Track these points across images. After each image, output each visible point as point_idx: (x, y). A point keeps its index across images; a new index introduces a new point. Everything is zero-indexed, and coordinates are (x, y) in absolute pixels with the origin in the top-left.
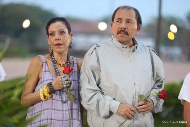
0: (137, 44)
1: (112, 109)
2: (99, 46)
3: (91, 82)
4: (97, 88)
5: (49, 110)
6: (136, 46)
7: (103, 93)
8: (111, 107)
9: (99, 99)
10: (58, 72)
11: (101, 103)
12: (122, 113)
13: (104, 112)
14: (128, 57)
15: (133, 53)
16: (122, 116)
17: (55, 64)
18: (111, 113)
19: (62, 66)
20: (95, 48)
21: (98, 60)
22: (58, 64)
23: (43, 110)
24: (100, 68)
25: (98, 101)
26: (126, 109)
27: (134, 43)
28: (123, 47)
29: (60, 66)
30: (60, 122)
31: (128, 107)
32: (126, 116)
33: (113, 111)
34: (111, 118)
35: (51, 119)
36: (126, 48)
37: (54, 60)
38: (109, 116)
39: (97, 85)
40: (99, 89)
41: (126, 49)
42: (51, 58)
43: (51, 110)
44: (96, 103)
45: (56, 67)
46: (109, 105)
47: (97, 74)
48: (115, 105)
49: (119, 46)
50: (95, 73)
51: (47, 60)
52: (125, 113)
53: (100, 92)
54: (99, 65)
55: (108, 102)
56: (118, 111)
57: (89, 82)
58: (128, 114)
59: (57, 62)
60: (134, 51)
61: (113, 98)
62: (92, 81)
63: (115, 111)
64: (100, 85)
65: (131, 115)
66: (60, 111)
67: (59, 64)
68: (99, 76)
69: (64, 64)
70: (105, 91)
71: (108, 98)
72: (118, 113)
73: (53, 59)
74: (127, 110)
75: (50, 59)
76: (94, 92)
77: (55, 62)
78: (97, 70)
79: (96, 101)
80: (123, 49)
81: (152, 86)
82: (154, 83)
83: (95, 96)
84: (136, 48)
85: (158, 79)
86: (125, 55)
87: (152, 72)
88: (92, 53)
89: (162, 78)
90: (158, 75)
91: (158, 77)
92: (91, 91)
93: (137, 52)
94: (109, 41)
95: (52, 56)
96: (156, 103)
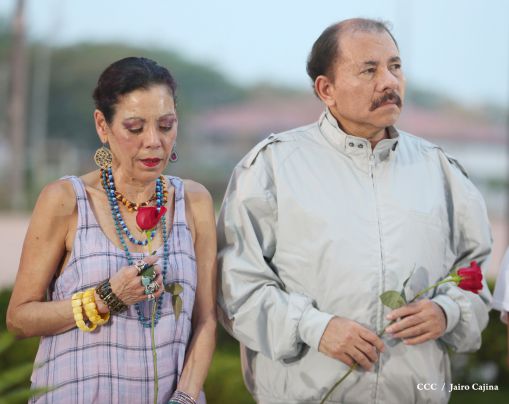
0: (397, 135)
1: (305, 336)
2: (277, 141)
3: (246, 249)
4: (265, 268)
5: (101, 348)
6: (394, 140)
7: (282, 287)
8: (301, 330)
9: (267, 304)
10: (125, 229)
11: (271, 314)
12: (335, 347)
13: (281, 343)
14: (368, 174)
15: (383, 162)
16: (337, 355)
17: (116, 207)
18: (303, 348)
20: (265, 148)
21: (271, 184)
22: (124, 204)
23: (83, 349)
24: (276, 209)
25: (264, 311)
26: (347, 336)
27: (389, 133)
28: (352, 145)
29: (131, 209)
30: (138, 384)
31: (354, 329)
32: (346, 358)
33: (306, 342)
34: (303, 359)
35: (111, 376)
36: (361, 146)
37: (112, 191)
38: (295, 355)
39: (265, 258)
40: (270, 273)
41: (360, 150)
42: (102, 184)
43: (106, 349)
44: (255, 315)
45: (118, 215)
46: (295, 322)
47: (267, 226)
48: (315, 325)
49: (338, 143)
50: (262, 222)
51: (90, 190)
52: (342, 346)
53: (274, 283)
54: (272, 199)
55: (293, 314)
56: (323, 342)
57: (241, 250)
58: (353, 351)
59: (122, 197)
60: (385, 157)
61: (311, 301)
62: (249, 248)
63: (312, 340)
64: (274, 261)
65: (361, 355)
66: (134, 349)
67: (128, 204)
68: (273, 231)
69: (143, 204)
70: (287, 276)
71: (296, 301)
72: (322, 348)
73: (110, 189)
74: (350, 338)
75: (100, 186)
76: (254, 282)
77: (115, 199)
78: (266, 215)
79: (258, 311)
80: (350, 149)
81: (445, 266)
82: (454, 257)
83: (256, 294)
84: (394, 149)
85: (468, 247)
86: (358, 168)
87: (447, 224)
88: (253, 163)
89: (478, 244)
90: (468, 235)
91: (468, 240)
92: (244, 277)
93: (396, 161)
94: (310, 130)
95: (107, 178)
96: (456, 320)
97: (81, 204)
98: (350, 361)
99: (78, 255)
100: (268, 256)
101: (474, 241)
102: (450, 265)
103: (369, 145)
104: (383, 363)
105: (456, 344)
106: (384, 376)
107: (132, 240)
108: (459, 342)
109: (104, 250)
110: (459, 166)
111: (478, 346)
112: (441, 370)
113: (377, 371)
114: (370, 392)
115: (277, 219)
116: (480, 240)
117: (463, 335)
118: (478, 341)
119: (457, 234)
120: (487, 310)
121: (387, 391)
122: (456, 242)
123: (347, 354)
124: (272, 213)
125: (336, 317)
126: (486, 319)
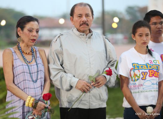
0: (92, 32)
2: (62, 35)
4: (61, 67)
6: (91, 33)
7: (65, 72)
8: (71, 83)
9: (62, 76)
11: (63, 79)
12: (80, 87)
13: (66, 86)
14: (85, 42)
15: (89, 39)
16: (80, 89)
17: (22, 54)
18: (71, 87)
19: (28, 54)
20: (59, 37)
21: (61, 46)
24: (63, 52)
25: (61, 78)
27: (90, 31)
28: (81, 35)
31: (85, 83)
32: (82, 90)
33: (72, 86)
34: (71, 90)
36: (83, 35)
38: (70, 89)
39: (61, 65)
40: (62, 69)
42: (18, 49)
44: (59, 79)
46: (69, 81)
47: (61, 57)
48: (75, 81)
49: (77, 35)
50: (59, 56)
51: (15, 50)
52: (82, 87)
53: (63, 71)
54: (62, 50)
55: (69, 79)
57: (54, 63)
58: (84, 89)
59: (23, 52)
60: (89, 38)
61: (73, 75)
62: (56, 62)
63: (74, 85)
64: (63, 65)
65: (86, 89)
67: (25, 53)
68: (62, 58)
69: (29, 53)
70: (67, 70)
71: (70, 75)
73: (20, 50)
74: (84, 85)
76: (58, 71)
77: (22, 52)
78: (60, 54)
79: (60, 78)
80: (80, 36)
81: (105, 65)
82: (108, 63)
83: (59, 74)
84: (92, 36)
85: (111, 60)
86: (83, 41)
87: (105, 54)
88: (56, 40)
89: (114, 59)
90: (111, 57)
91: (111, 58)
92: (55, 70)
93: (92, 39)
94: (70, 31)
95: (19, 47)
96: (109, 79)
97: (14, 54)
98: (83, 91)
99: (15, 66)
100: (62, 64)
101: (112, 58)
102: (107, 64)
103: (86, 35)
104: (92, 90)
105: (109, 85)
106: (92, 93)
107: (27, 62)
108: (109, 84)
109: (21, 64)
110: (108, 39)
111: (114, 85)
112: (105, 91)
113: (90, 92)
114: (88, 98)
115: (63, 55)
116: (114, 58)
117: (110, 83)
118: (114, 84)
119: (108, 56)
120: (116, 75)
121: (92, 97)
122: (108, 59)
123: (82, 89)
124: (62, 53)
125: (80, 79)
126: (116, 78)
